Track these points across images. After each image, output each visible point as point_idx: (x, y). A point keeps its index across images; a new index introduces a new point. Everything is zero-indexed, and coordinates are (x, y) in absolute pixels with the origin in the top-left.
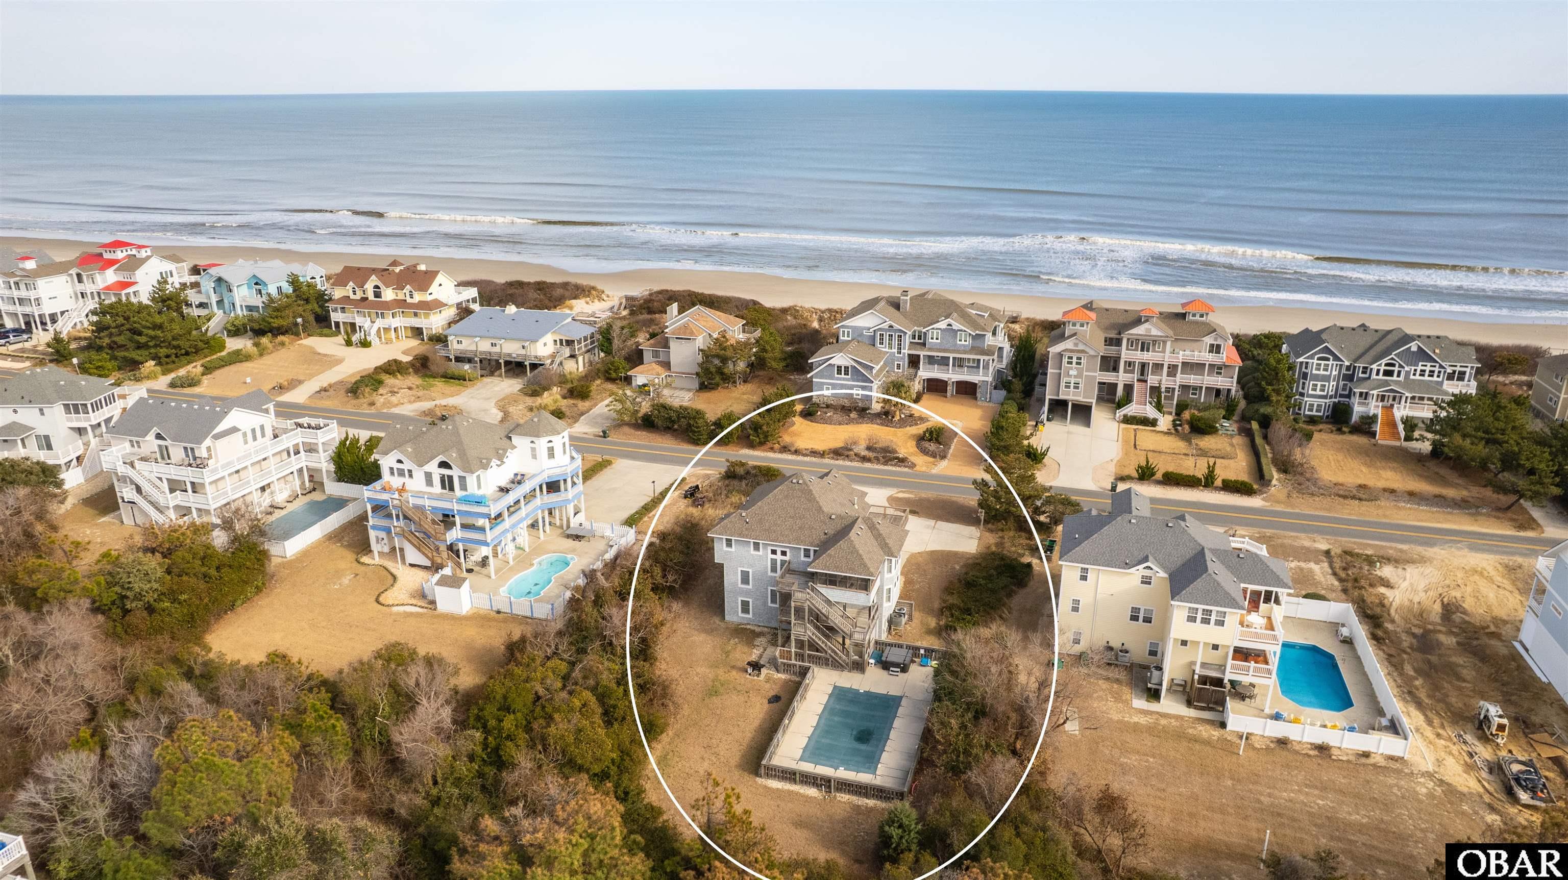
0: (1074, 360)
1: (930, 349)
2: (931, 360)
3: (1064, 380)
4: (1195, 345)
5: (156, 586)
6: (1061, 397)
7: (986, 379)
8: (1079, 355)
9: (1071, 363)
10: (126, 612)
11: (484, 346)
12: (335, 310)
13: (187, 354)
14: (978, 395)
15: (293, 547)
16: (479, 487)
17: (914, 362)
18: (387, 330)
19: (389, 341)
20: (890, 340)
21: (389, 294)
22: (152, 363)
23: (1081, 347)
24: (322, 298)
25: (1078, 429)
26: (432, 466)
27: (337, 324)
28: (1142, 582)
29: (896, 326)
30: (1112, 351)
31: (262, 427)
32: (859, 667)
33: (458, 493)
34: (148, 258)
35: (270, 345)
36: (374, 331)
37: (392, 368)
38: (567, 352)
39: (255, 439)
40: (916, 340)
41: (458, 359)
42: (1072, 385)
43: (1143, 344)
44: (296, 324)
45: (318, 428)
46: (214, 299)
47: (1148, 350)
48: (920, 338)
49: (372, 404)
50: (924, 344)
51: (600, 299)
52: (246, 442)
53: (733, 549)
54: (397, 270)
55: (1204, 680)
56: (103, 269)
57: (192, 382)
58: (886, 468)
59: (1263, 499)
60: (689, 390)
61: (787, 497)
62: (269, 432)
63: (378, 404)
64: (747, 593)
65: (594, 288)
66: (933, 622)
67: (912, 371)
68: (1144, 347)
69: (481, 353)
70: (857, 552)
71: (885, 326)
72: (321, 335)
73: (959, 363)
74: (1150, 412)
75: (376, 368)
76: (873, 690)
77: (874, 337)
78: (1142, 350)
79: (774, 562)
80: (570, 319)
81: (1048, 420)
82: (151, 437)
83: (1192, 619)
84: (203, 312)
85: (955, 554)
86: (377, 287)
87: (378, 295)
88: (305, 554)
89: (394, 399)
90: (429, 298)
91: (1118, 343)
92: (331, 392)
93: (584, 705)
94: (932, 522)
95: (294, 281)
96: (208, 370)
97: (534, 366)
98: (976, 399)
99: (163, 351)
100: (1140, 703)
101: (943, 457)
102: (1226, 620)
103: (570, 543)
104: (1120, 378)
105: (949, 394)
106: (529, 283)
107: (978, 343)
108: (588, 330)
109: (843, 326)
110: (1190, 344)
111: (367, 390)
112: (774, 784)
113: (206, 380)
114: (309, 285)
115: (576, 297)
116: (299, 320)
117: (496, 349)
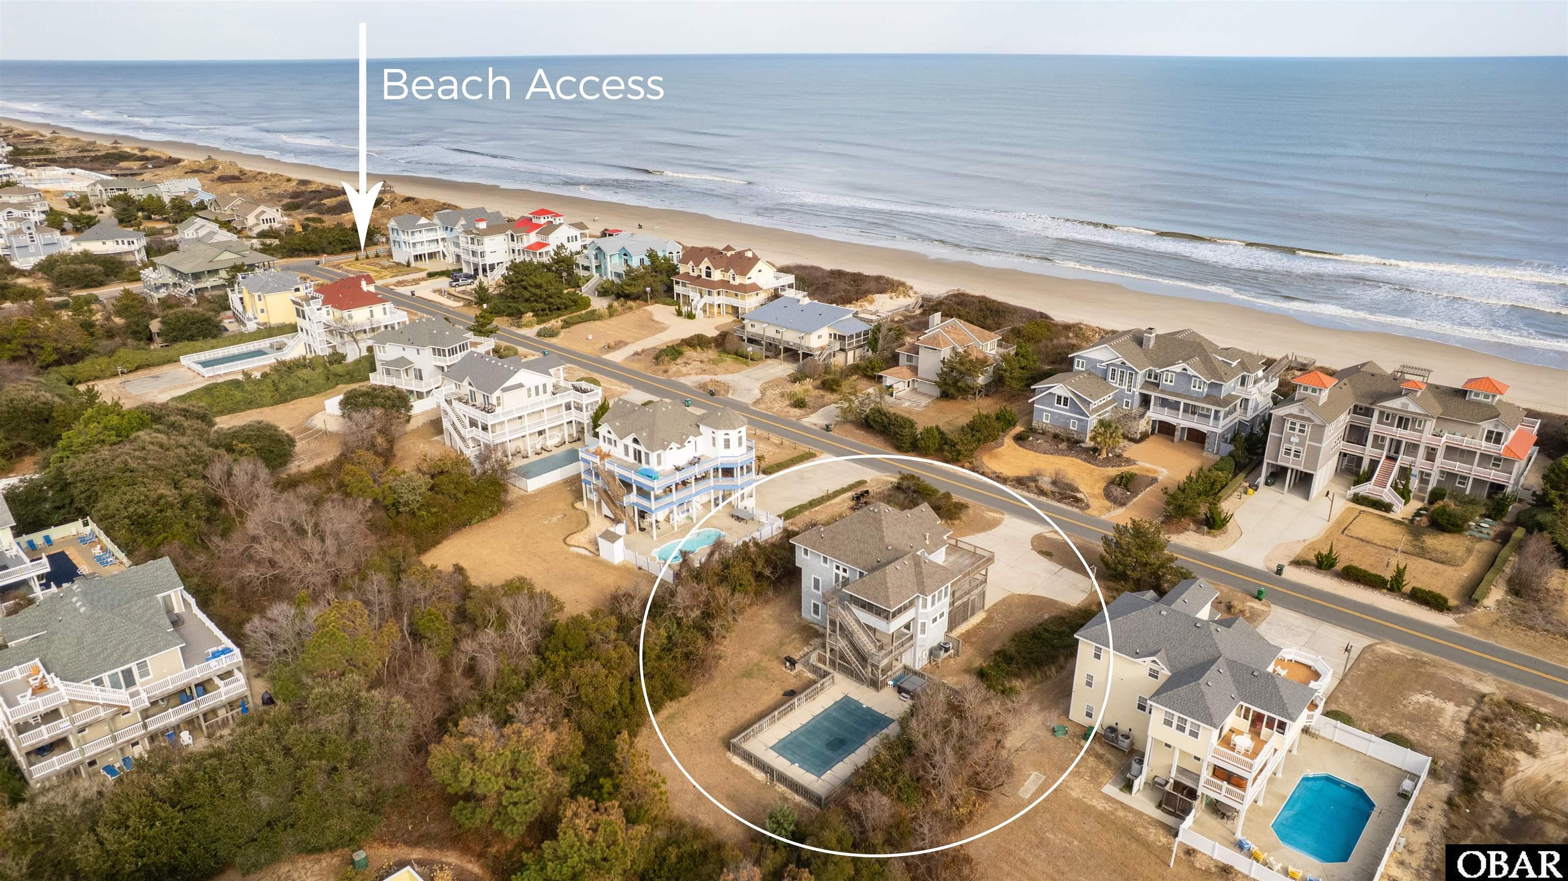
0: (1298, 427)
1: (1163, 391)
2: (1164, 403)
3: (1284, 446)
4: (1468, 429)
5: (418, 498)
6: (1280, 463)
7: (1214, 430)
8: (1303, 422)
9: (1294, 429)
10: (398, 513)
11: (771, 332)
12: (677, 283)
13: (559, 309)
14: (1206, 445)
15: (534, 484)
16: (659, 463)
17: (1145, 401)
18: (711, 305)
19: (712, 315)
20: (1122, 376)
21: (717, 275)
22: (531, 314)
23: (1306, 414)
24: (672, 270)
25: (1294, 500)
26: (629, 441)
27: (678, 295)
28: (1150, 675)
29: (1128, 364)
30: (1360, 420)
31: (545, 386)
32: (875, 684)
33: (644, 465)
34: (561, 224)
35: (620, 309)
36: (700, 305)
37: (698, 342)
38: (837, 346)
39: (537, 394)
40: (1152, 380)
41: (751, 341)
42: (1292, 453)
43: (1401, 419)
44: (646, 293)
45: (585, 391)
46: (594, 264)
47: (1405, 428)
48: (1156, 378)
49: (666, 372)
50: (1158, 385)
51: (906, 295)
52: (529, 396)
53: (808, 558)
54: (729, 254)
55: (1177, 785)
56: (529, 232)
57: (553, 334)
58: (1059, 505)
59: (1455, 620)
60: (930, 396)
61: (860, 522)
62: (550, 389)
63: (670, 373)
64: (817, 597)
65: (903, 284)
66: (978, 662)
67: (1142, 410)
68: (1403, 422)
69: (768, 338)
70: (886, 584)
71: (1118, 362)
72: (664, 304)
73: (1191, 410)
74: (1387, 495)
75: (683, 340)
76: (874, 708)
77: (1106, 371)
78: (1399, 426)
79: (837, 576)
80: (851, 315)
81: (1267, 484)
82: (465, 383)
83: (1168, 723)
84: (586, 273)
85: (1053, 603)
86: (708, 268)
87: (709, 275)
88: (542, 492)
89: (684, 370)
90: (748, 282)
91: (1368, 412)
92: (643, 356)
93: (621, 658)
94: (1057, 567)
95: (652, 255)
96: (567, 324)
97: (806, 355)
98: (1203, 448)
99: (540, 306)
100: (1111, 790)
101: (1123, 504)
102: (1200, 733)
103: (733, 522)
104: (1367, 452)
105: (1177, 438)
106: (848, 274)
107: (1214, 392)
108: (864, 327)
109: (1078, 356)
110: (1462, 427)
111: (667, 359)
112: (737, 760)
113: (563, 333)
114: (665, 258)
115: (882, 291)
116: (648, 289)
117: (778, 336)
